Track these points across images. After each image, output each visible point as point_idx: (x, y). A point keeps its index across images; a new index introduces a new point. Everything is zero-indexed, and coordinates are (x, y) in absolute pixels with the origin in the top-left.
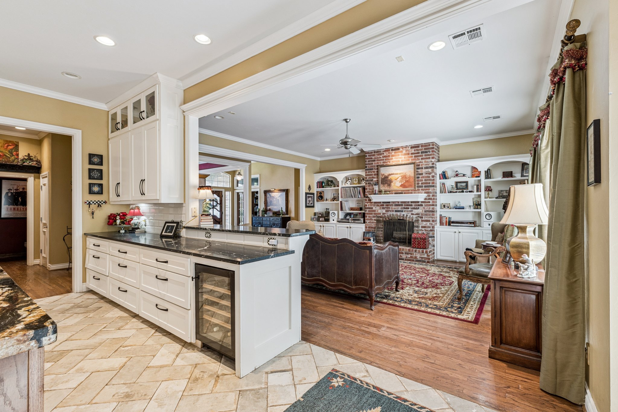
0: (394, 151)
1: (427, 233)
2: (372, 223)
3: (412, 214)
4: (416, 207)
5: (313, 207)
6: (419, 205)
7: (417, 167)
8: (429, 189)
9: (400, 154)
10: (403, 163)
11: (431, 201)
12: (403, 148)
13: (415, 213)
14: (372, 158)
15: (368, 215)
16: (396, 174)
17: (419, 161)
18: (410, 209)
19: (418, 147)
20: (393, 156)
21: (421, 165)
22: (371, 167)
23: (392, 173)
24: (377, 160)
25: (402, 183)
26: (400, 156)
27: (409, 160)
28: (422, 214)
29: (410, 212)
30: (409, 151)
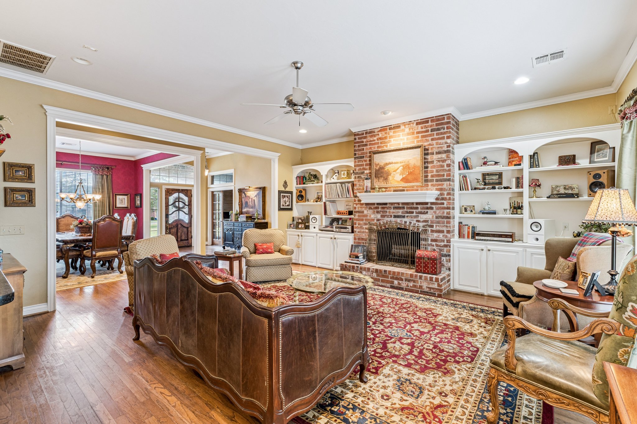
0: (392, 131)
1: (439, 249)
2: (363, 232)
3: (418, 221)
4: (423, 211)
5: (291, 209)
7: (426, 152)
8: (443, 185)
9: (401, 134)
10: (406, 146)
11: (445, 202)
12: (405, 125)
13: (422, 220)
14: (363, 142)
15: (357, 222)
16: (395, 163)
17: (428, 143)
18: (414, 214)
19: (427, 122)
20: (391, 137)
21: (432, 149)
22: (362, 154)
23: (390, 161)
24: (370, 144)
25: (404, 176)
26: (401, 137)
27: (413, 142)
28: (432, 222)
29: (415, 218)
30: (414, 129)
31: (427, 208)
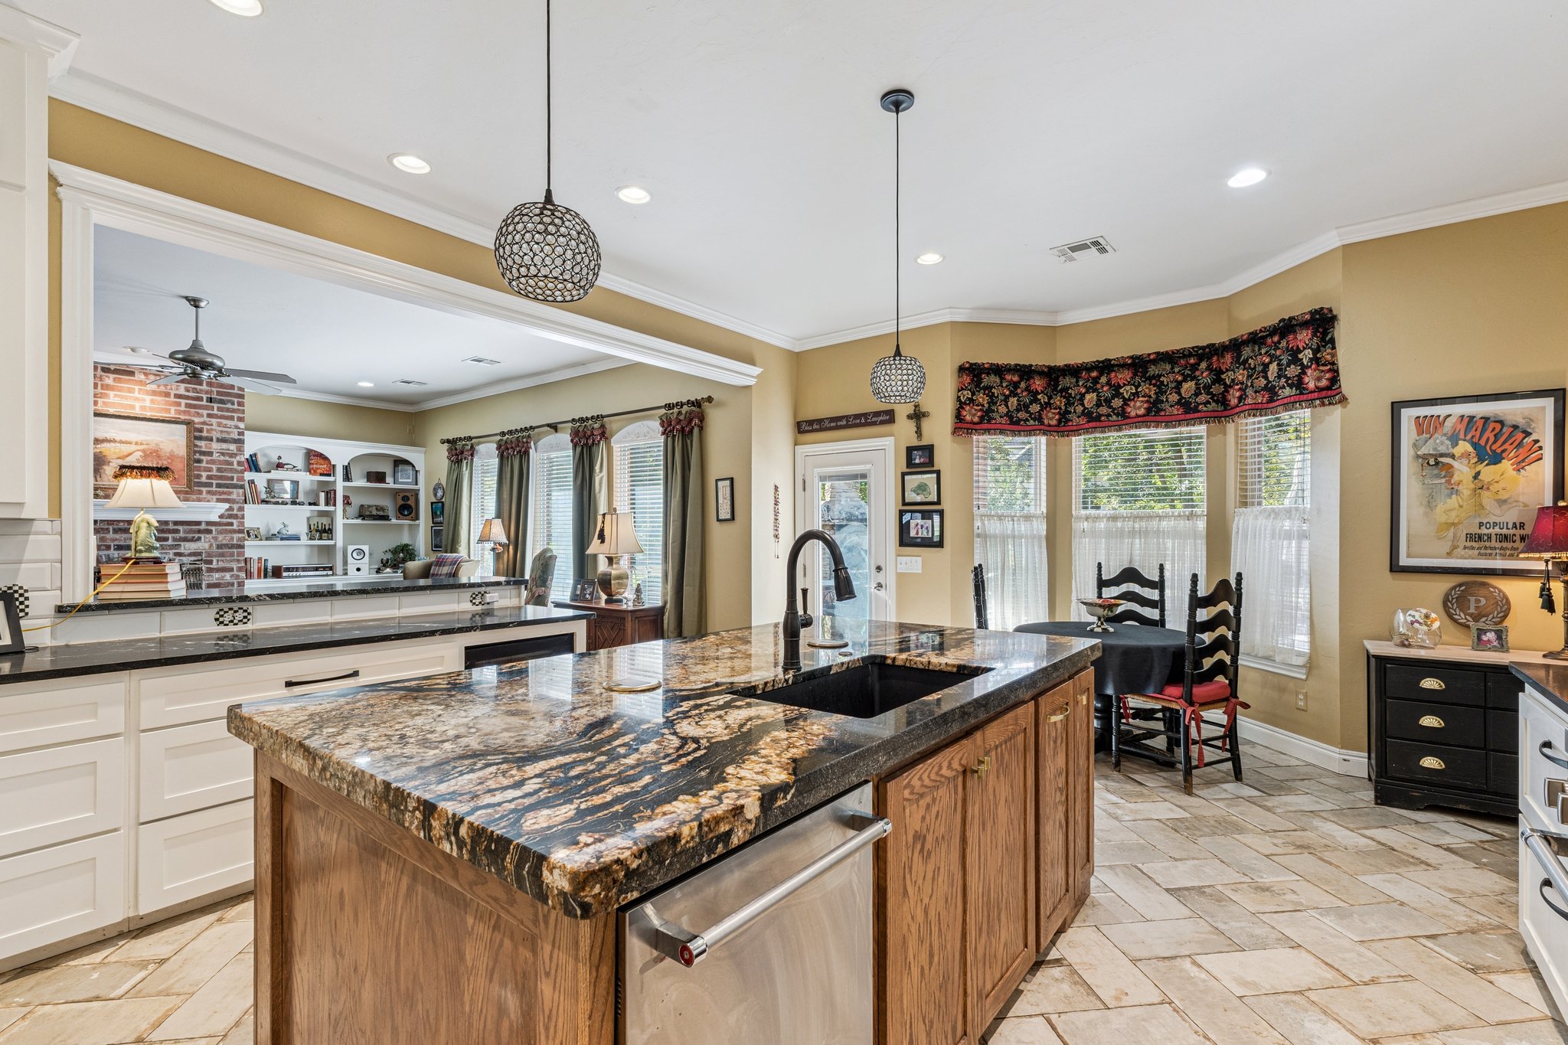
4: (190, 535)
7: (195, 435)
8: (230, 493)
9: (137, 388)
10: (148, 414)
11: (235, 521)
12: (146, 374)
13: (187, 552)
16: (122, 442)
17: (201, 420)
18: (170, 542)
21: (208, 431)
23: (109, 436)
26: (136, 394)
27: (168, 411)
28: (209, 555)
29: (170, 549)
30: (169, 387)
31: (199, 531)
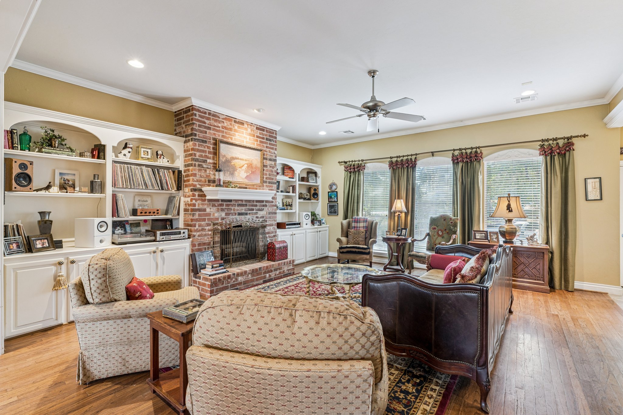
0: (237, 125)
1: (271, 239)
3: (257, 217)
4: (261, 208)
6: (263, 206)
7: (263, 157)
8: (272, 186)
9: (244, 131)
10: (248, 145)
11: (274, 201)
12: (248, 125)
13: (260, 216)
14: (205, 123)
16: (241, 159)
17: (264, 149)
18: (254, 211)
19: (263, 130)
20: (235, 131)
21: (266, 155)
22: (204, 138)
23: (236, 156)
24: (214, 130)
25: (248, 174)
26: (245, 135)
27: (254, 144)
28: (266, 217)
29: (255, 215)
30: (254, 132)
